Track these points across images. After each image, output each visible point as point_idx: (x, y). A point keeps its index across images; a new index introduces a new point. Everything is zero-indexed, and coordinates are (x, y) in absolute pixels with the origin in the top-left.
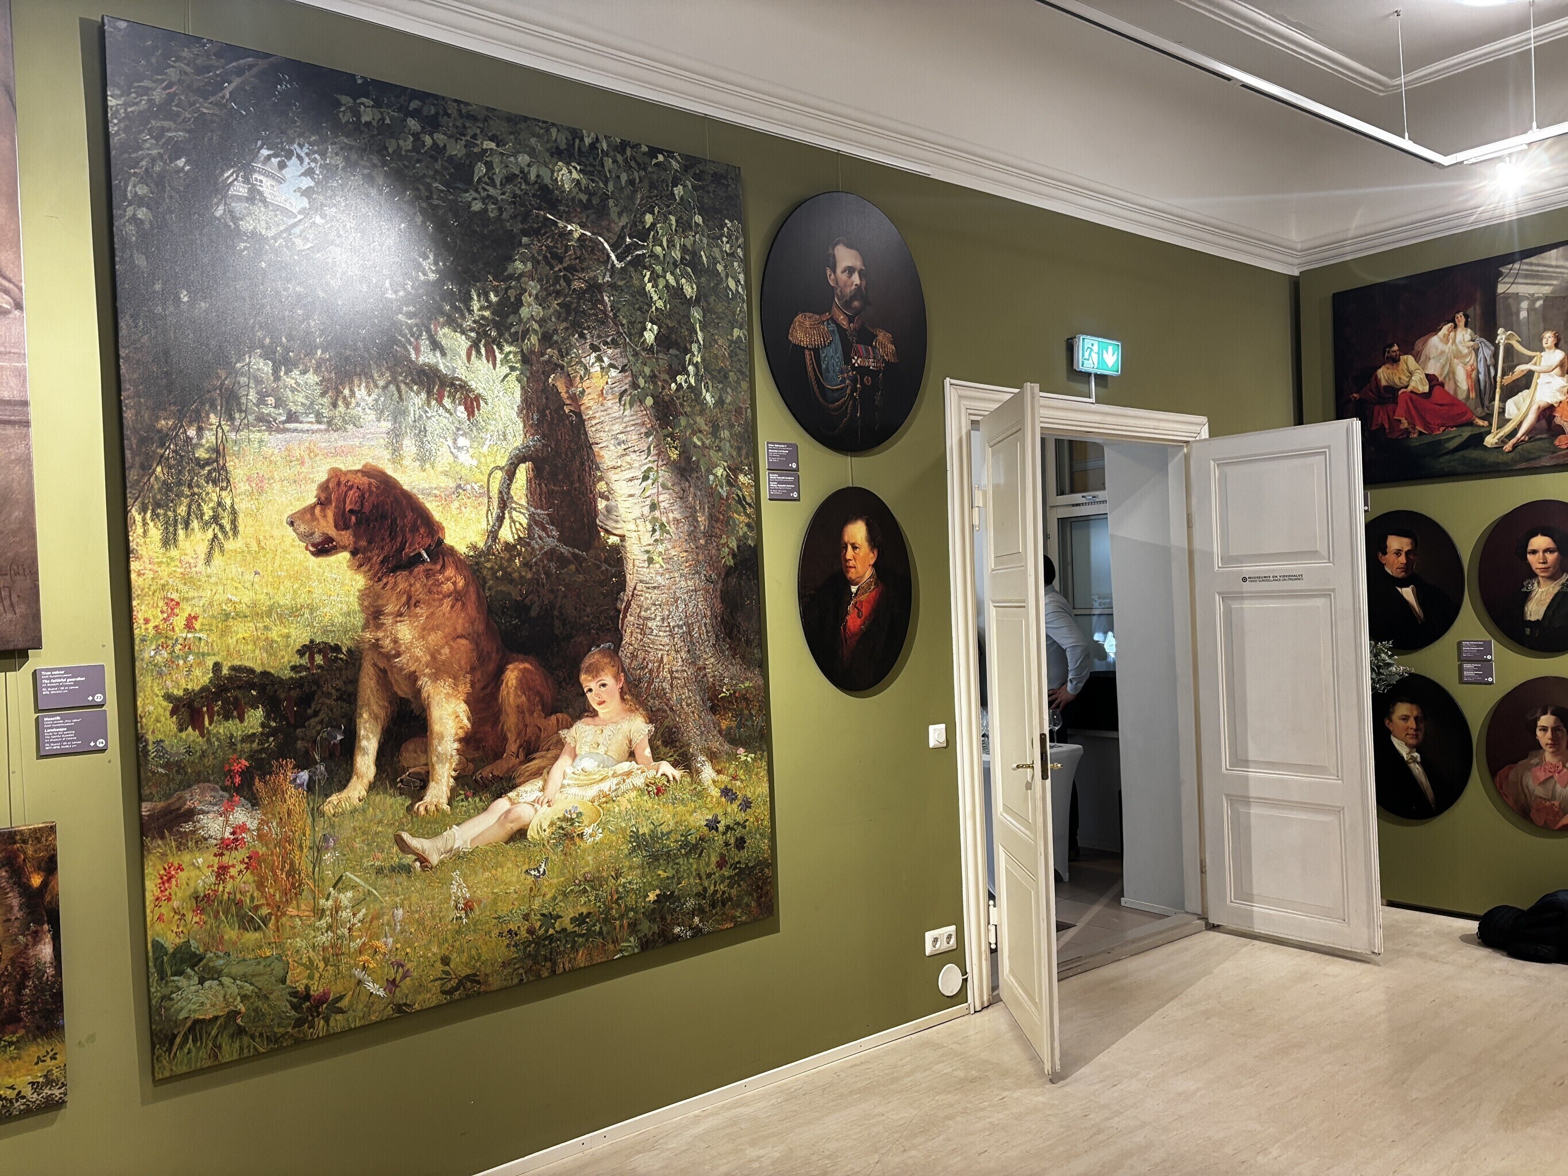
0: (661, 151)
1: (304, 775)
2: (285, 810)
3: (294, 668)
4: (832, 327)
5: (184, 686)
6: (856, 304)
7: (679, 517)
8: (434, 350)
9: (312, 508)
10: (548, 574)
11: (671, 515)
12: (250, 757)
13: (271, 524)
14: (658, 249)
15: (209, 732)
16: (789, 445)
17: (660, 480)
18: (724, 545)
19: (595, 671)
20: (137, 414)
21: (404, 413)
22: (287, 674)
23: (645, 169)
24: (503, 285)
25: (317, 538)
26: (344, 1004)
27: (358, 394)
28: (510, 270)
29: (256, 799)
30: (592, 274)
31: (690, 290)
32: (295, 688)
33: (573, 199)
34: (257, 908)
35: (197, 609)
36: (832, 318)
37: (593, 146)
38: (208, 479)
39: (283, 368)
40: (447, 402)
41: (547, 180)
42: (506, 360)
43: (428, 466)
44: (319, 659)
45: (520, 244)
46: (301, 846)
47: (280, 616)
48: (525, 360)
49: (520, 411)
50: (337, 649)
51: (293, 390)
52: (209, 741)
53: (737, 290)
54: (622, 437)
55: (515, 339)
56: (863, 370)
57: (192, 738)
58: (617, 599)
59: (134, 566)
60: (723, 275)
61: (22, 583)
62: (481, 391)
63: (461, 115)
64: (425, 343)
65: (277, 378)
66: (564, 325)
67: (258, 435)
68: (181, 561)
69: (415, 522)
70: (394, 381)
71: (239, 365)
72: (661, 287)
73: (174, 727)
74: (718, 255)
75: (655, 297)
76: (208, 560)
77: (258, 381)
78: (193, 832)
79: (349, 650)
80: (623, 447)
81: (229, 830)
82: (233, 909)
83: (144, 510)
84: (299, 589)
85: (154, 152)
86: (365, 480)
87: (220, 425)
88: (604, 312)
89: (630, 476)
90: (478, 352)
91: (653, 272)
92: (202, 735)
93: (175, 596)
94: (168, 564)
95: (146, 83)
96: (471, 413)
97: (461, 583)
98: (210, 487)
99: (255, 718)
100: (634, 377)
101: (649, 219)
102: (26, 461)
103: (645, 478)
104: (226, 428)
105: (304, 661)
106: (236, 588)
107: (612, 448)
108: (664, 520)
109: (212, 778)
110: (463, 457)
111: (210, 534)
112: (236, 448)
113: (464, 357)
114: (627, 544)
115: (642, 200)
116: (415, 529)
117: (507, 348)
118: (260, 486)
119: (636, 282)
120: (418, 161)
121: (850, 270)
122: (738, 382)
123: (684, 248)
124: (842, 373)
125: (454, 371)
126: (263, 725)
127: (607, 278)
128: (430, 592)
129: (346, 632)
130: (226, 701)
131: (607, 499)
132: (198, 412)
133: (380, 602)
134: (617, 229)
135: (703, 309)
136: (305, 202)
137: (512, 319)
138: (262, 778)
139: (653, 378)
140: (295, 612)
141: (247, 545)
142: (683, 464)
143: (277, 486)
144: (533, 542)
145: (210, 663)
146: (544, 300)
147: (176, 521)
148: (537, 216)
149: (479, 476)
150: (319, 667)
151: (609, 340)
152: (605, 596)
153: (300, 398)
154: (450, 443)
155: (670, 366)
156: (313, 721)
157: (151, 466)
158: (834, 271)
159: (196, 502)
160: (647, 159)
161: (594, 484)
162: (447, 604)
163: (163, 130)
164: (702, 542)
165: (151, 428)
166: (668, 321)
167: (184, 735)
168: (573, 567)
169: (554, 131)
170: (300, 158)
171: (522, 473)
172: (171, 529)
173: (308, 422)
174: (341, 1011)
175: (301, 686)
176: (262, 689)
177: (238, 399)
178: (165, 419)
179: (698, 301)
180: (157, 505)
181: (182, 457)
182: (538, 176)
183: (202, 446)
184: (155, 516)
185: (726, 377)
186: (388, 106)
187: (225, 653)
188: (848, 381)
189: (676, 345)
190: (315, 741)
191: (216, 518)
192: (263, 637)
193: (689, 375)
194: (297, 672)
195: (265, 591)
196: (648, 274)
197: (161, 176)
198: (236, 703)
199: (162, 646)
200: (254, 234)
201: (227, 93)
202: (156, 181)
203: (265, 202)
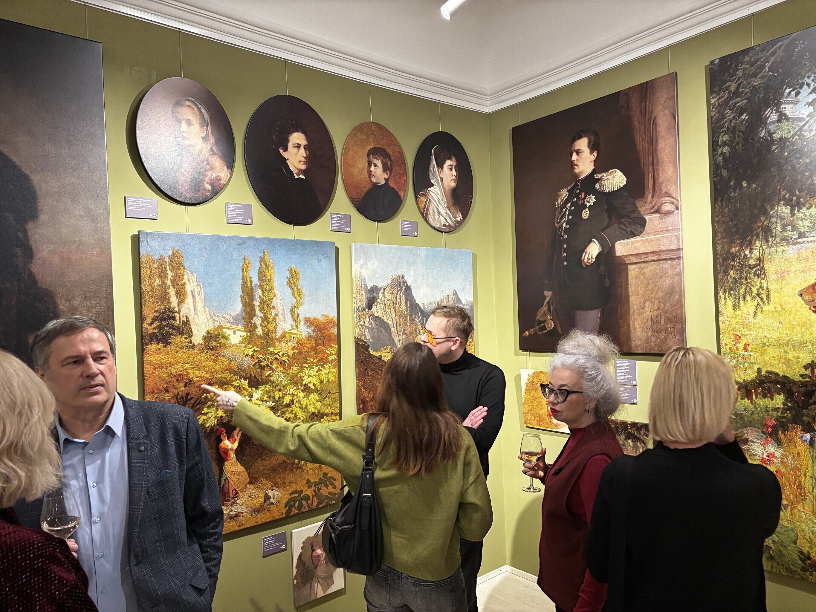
1: (808, 436)
2: (796, 452)
3: (801, 376)
5: (743, 378)
12: (776, 420)
13: (789, 296)
15: (755, 402)
20: (723, 246)
22: (798, 378)
29: (780, 442)
32: (801, 387)
35: (749, 340)
38: (755, 274)
39: (796, 209)
46: (805, 474)
47: (794, 346)
51: (802, 220)
52: (755, 407)
57: (747, 404)
59: (721, 319)
61: (678, 326)
65: (793, 215)
67: (782, 248)
68: (741, 316)
71: (772, 212)
76: (755, 316)
77: (782, 219)
78: (748, 450)
83: (725, 292)
84: (805, 331)
85: (731, 117)
87: (761, 246)
92: (752, 403)
93: (739, 333)
94: (736, 318)
95: (728, 84)
98: (756, 279)
99: (779, 400)
102: (680, 275)
104: (764, 247)
105: (808, 372)
106: (769, 330)
109: (757, 426)
111: (756, 303)
112: (769, 257)
118: (782, 275)
126: (783, 404)
130: (764, 388)
132: (750, 241)
136: (811, 109)
138: (783, 432)
140: (803, 344)
141: (775, 308)
143: (792, 275)
145: (756, 367)
147: (739, 297)
153: (807, 223)
157: (728, 271)
159: (750, 286)
163: (736, 103)
165: (728, 253)
167: (743, 401)
170: (808, 85)
172: (737, 301)
173: (812, 236)
175: (806, 386)
176: (783, 385)
177: (771, 230)
178: (735, 247)
180: (731, 289)
181: (742, 265)
183: (752, 258)
184: (730, 294)
187: (763, 364)
191: (759, 294)
192: (784, 357)
194: (804, 378)
195: (785, 332)
197: (734, 127)
198: (769, 390)
199: (734, 357)
200: (781, 139)
201: (767, 69)
202: (732, 131)
203: (787, 119)
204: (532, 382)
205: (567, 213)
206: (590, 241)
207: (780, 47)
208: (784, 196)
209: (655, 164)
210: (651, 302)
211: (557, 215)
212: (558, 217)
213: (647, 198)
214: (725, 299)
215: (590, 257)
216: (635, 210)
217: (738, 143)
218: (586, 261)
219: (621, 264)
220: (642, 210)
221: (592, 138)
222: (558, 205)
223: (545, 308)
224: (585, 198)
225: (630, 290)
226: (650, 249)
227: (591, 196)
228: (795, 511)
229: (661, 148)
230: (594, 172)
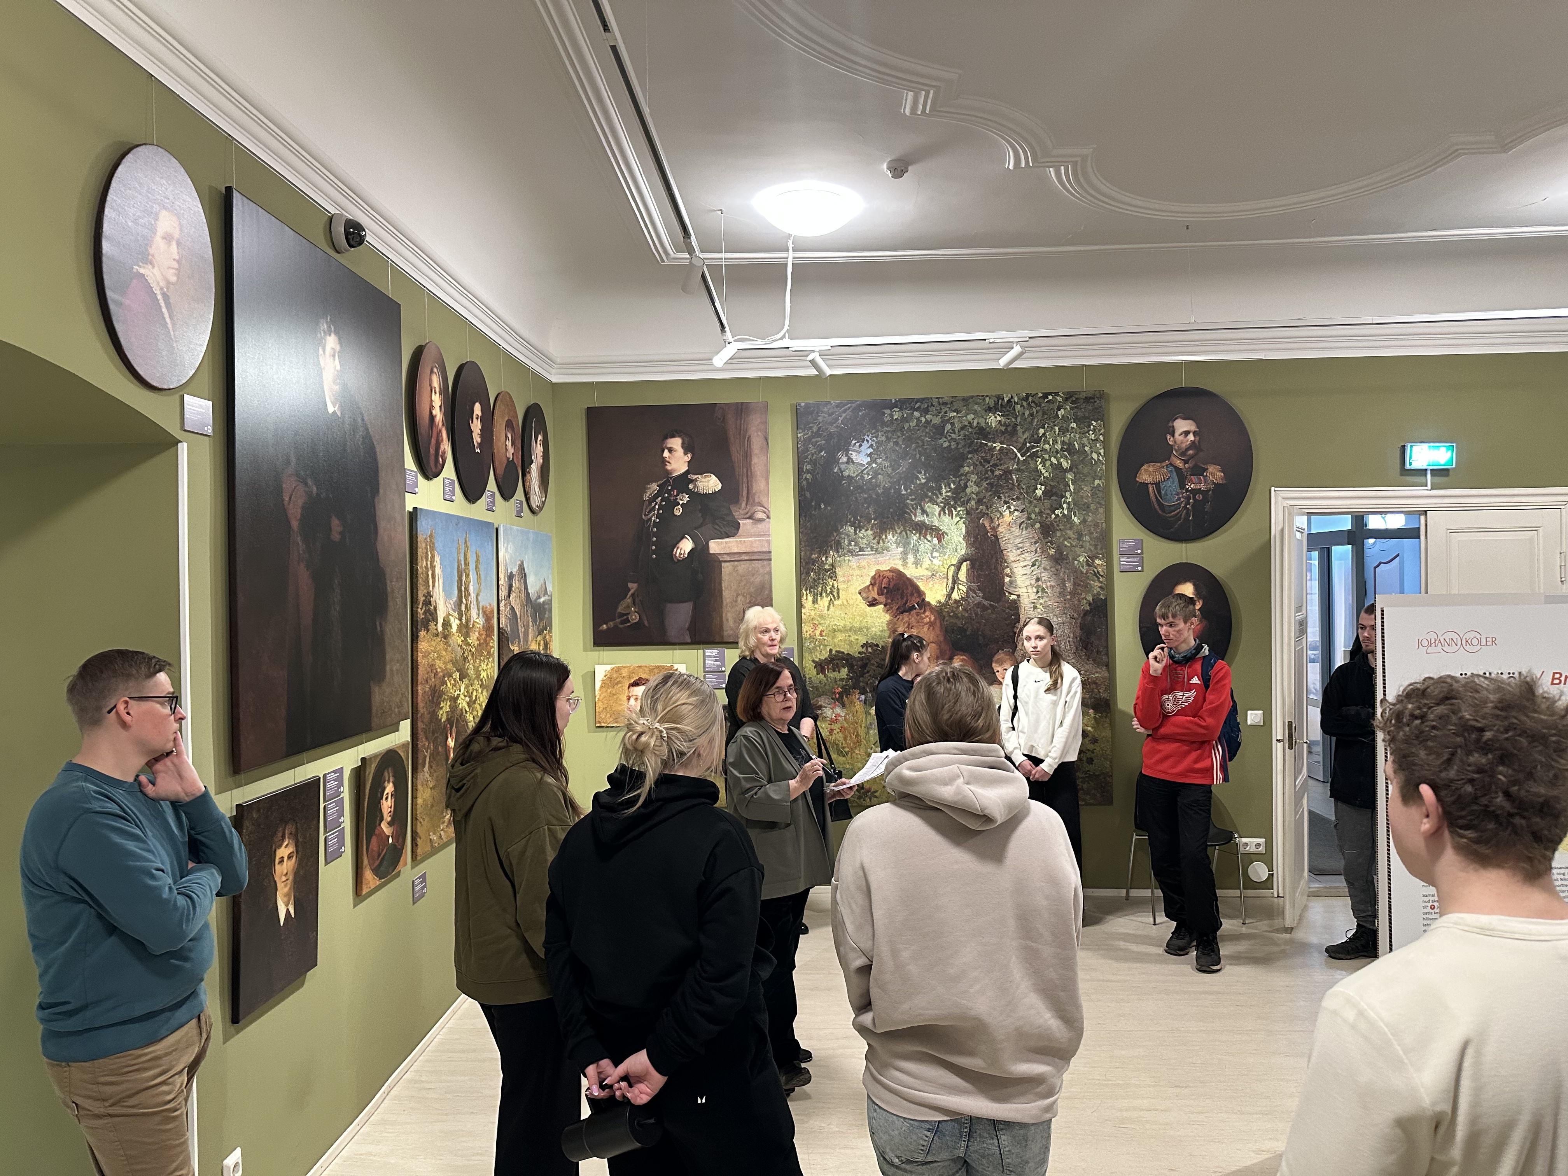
0: (1050, 394)
1: (863, 697)
2: (855, 710)
3: (859, 653)
4: (1171, 468)
5: (819, 657)
6: (1191, 452)
7: (1053, 584)
8: (923, 514)
9: (868, 586)
10: (976, 614)
11: (1049, 584)
12: (842, 687)
13: (852, 594)
14: (1047, 446)
15: (827, 676)
16: (1135, 540)
17: (1043, 566)
18: (1083, 599)
19: (1001, 662)
21: (909, 543)
22: (857, 655)
23: (1040, 406)
24: (958, 479)
25: (870, 599)
26: (877, 794)
27: (889, 537)
28: (962, 471)
29: (844, 704)
30: (1006, 466)
31: (1066, 464)
32: (860, 661)
33: (997, 430)
34: (844, 748)
35: (824, 628)
36: (1171, 464)
37: (1009, 401)
38: (829, 576)
39: (858, 530)
40: (929, 537)
41: (983, 425)
42: (957, 515)
43: (919, 566)
44: (870, 650)
45: (967, 458)
46: (861, 726)
47: (855, 631)
48: (968, 513)
49: (965, 537)
50: (877, 645)
51: (862, 538)
52: (827, 680)
53: (1098, 459)
54: (1021, 545)
55: (963, 504)
56: (1195, 492)
57: (821, 678)
58: (1014, 627)
59: (803, 611)
60: (1089, 452)
62: (945, 530)
63: (940, 404)
64: (919, 511)
65: (856, 534)
66: (990, 493)
67: (848, 558)
68: (819, 609)
69: (912, 592)
70: (905, 530)
71: (841, 530)
72: (1047, 465)
73: (815, 673)
74: (1087, 443)
75: (1044, 471)
76: (828, 609)
77: (849, 536)
78: (821, 714)
79: (882, 646)
80: (1021, 550)
81: (834, 715)
82: (835, 747)
83: (806, 590)
84: (862, 620)
85: (813, 452)
86: (891, 574)
87: (834, 555)
88: (1013, 484)
89: (1024, 564)
90: (945, 513)
91: (1043, 458)
92: (825, 677)
93: (816, 622)
94: (815, 610)
95: (811, 425)
96: (940, 541)
97: (933, 618)
98: (829, 580)
99: (845, 671)
100: (1029, 514)
101: (1041, 431)
102: (770, 573)
103: (1033, 565)
104: (836, 556)
105: (864, 650)
106: (838, 620)
107: (1014, 551)
108: (1044, 586)
109: (828, 694)
110: (935, 561)
111: (829, 598)
112: (839, 564)
113: (937, 514)
114: (1021, 599)
115: (1038, 422)
116: (912, 594)
117: (959, 509)
118: (848, 579)
119: (1032, 466)
120: (918, 430)
121: (1187, 433)
122: (1097, 509)
123: (1063, 443)
124: (1178, 494)
125: (932, 522)
126: (847, 675)
127: (1015, 466)
128: (918, 622)
129: (881, 639)
130: (834, 664)
131: (1010, 577)
132: (826, 550)
133: (896, 626)
134: (1022, 440)
135: (1074, 473)
136: (869, 459)
137: (962, 494)
138: (846, 697)
139: (1041, 513)
140: (860, 629)
141: (843, 603)
142: (1057, 556)
143: (855, 578)
144: (969, 599)
145: (828, 649)
146: (979, 483)
147: (817, 594)
148: (977, 443)
149: (943, 569)
150: (870, 653)
151: (1015, 497)
152: (1007, 625)
153: (865, 541)
154: (929, 555)
155: (1051, 506)
156: (867, 675)
157: (808, 573)
158: (1173, 436)
159: (825, 585)
160: (1041, 400)
161: (1003, 570)
162: (926, 628)
163: (817, 442)
164: (1068, 597)
165: (810, 558)
166: (1051, 483)
167: (819, 676)
168: (990, 611)
169: (987, 399)
170: (868, 441)
171: (964, 567)
172: (816, 597)
173: (868, 551)
174: (876, 797)
175: (862, 660)
176: (847, 660)
177: (841, 544)
178: (814, 554)
179: (1071, 469)
180: (811, 588)
181: (820, 568)
182: (978, 423)
183: (827, 564)
184: (810, 592)
185: (1088, 507)
186: (906, 409)
187: (834, 646)
188: (1182, 499)
189: (1056, 494)
190: (867, 684)
191: (831, 592)
192: (848, 640)
193: (1063, 509)
194: (861, 654)
195: (849, 621)
196: (1040, 460)
197: (815, 460)
198: (837, 665)
199: (812, 641)
200: (849, 476)
201: (840, 421)
202: (814, 463)
203: (853, 462)
204: (610, 678)
205: (657, 507)
206: (683, 537)
207: (849, 408)
208: (850, 519)
209: (749, 475)
210: (744, 596)
211: (644, 507)
212: (646, 509)
213: (741, 504)
214: (807, 595)
215: (682, 552)
216: (730, 513)
217: (818, 473)
218: (677, 555)
219: (715, 561)
220: (736, 514)
221: (687, 440)
222: (646, 498)
223: (629, 600)
224: (678, 495)
225: (723, 585)
226: (743, 550)
227: (684, 494)
228: (854, 754)
229: (755, 464)
230: (687, 473)
